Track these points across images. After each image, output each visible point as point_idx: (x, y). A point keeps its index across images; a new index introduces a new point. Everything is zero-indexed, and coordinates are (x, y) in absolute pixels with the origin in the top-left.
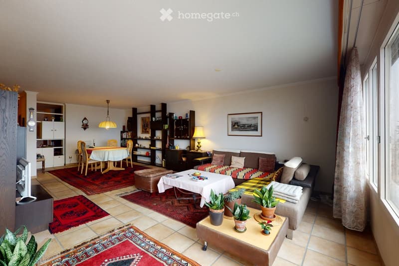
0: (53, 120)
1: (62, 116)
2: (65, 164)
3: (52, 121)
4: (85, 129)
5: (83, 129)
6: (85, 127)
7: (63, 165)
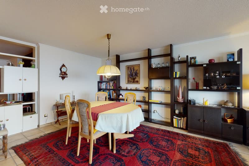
0: (22, 65)
1: (35, 60)
2: (38, 126)
3: (19, 66)
4: (63, 78)
5: (61, 78)
6: (64, 75)
7: (37, 127)
